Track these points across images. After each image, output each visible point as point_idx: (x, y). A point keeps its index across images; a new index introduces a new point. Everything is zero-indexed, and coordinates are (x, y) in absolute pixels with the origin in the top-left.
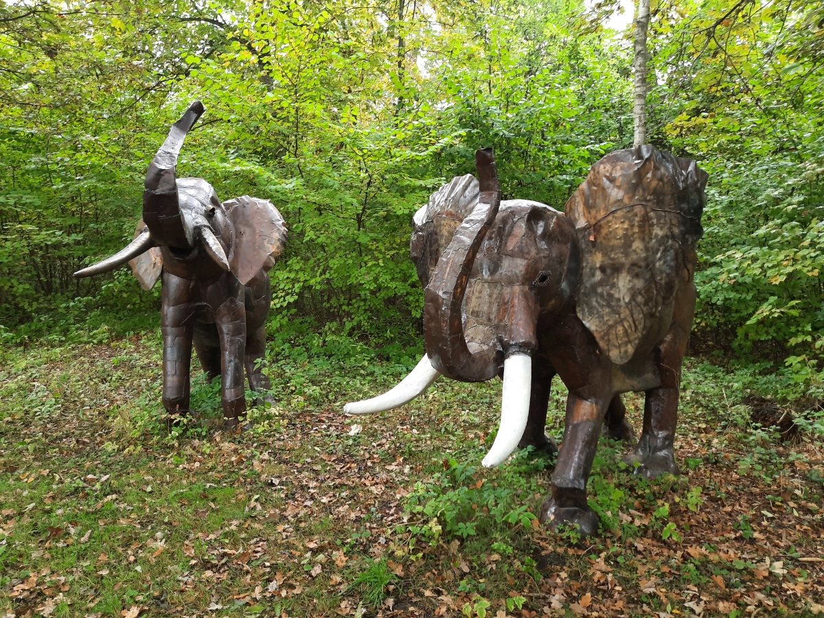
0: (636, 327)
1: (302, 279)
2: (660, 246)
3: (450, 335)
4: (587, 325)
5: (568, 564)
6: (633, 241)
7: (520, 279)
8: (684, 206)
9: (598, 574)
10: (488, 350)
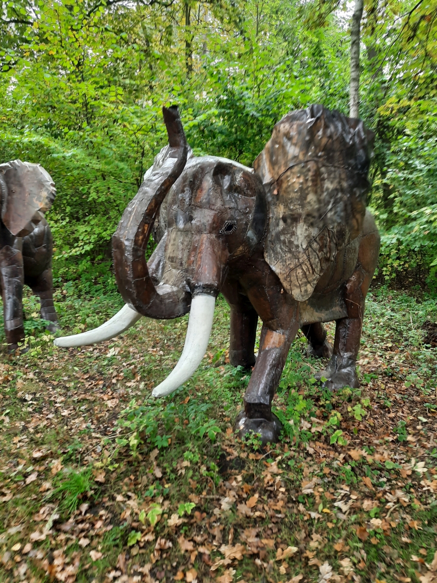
0: (313, 270)
1: (97, 232)
2: (331, 198)
3: (133, 278)
4: (274, 268)
5: (246, 468)
6: (308, 194)
7: (208, 228)
8: (352, 161)
9: (269, 477)
10: (177, 291)
